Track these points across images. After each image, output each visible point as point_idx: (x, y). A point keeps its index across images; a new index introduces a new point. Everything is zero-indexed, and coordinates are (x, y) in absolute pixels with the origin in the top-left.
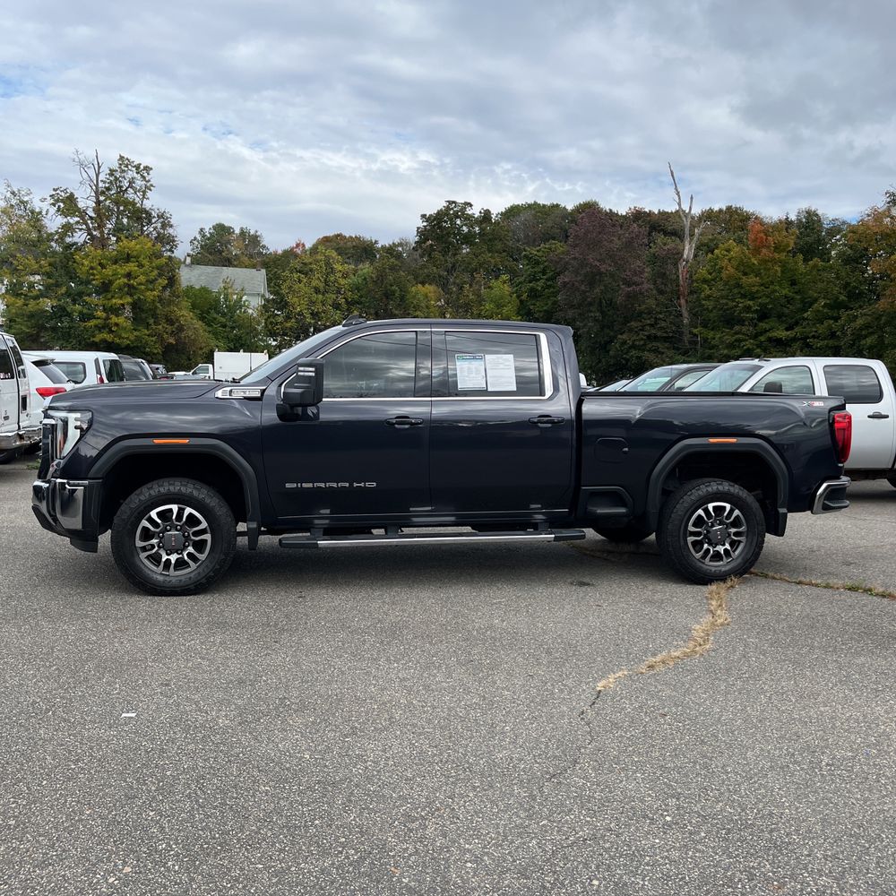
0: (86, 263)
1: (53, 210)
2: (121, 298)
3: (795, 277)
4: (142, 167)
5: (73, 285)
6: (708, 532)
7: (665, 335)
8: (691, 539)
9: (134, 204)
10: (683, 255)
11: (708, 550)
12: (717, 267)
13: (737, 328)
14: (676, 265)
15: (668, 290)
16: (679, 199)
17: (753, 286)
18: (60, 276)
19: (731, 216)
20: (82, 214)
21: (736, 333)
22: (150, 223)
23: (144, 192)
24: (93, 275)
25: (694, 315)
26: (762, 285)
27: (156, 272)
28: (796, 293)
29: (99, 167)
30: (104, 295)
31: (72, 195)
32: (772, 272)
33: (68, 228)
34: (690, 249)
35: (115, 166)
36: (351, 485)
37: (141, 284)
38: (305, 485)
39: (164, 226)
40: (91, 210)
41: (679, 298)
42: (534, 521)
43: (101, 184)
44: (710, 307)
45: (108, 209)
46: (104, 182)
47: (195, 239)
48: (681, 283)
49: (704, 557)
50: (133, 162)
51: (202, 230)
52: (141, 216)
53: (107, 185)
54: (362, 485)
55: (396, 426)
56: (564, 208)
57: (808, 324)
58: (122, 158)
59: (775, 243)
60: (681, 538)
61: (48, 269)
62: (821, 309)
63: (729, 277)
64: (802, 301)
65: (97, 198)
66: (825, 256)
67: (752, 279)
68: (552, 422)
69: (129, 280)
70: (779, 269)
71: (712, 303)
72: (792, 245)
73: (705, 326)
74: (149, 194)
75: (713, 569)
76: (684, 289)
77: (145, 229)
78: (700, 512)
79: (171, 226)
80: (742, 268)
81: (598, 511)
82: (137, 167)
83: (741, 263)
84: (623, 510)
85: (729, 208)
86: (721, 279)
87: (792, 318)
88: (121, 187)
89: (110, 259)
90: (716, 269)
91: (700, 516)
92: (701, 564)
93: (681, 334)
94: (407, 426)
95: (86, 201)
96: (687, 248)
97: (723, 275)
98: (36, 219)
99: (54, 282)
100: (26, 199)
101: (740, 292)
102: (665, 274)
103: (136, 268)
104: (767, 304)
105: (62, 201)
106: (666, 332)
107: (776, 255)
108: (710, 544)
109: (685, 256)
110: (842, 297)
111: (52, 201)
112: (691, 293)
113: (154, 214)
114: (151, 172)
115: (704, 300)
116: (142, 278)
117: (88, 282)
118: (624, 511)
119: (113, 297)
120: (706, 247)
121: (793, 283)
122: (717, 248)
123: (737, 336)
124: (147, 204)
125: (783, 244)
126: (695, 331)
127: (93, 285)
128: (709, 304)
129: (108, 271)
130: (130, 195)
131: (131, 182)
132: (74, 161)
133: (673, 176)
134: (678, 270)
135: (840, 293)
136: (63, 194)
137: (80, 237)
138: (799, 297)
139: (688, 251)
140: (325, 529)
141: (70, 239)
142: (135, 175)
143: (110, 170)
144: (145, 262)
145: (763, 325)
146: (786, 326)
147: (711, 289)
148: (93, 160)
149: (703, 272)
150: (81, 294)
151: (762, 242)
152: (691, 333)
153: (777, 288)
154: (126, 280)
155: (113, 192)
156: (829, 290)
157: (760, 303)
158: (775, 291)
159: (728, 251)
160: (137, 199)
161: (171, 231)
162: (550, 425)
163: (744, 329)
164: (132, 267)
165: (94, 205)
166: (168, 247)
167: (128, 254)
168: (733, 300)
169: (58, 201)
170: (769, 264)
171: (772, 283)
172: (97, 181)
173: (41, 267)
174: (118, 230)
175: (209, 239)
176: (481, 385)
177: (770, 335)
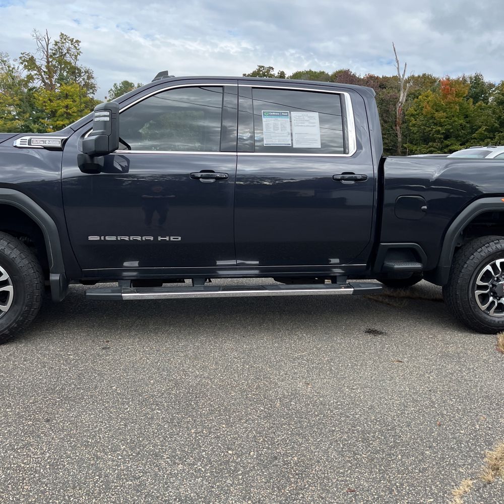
0: (41, 99)
1: (21, 67)
2: (62, 121)
3: (468, 113)
4: (74, 41)
5: (34, 113)
6: (494, 285)
7: (387, 148)
8: (478, 292)
9: (70, 63)
10: (399, 99)
11: (493, 302)
12: (420, 107)
13: (430, 144)
14: (395, 105)
15: (390, 121)
16: (398, 65)
17: (442, 118)
18: (26, 107)
19: (425, 80)
20: (39, 69)
21: (429, 147)
22: (80, 76)
23: (76, 56)
24: (45, 106)
25: (404, 136)
26: (447, 118)
27: (83, 105)
28: (467, 122)
29: (48, 40)
30: (52, 119)
31: (32, 57)
32: (453, 110)
33: (30, 78)
34: (404, 96)
35: (58, 39)
36: (156, 238)
37: (74, 112)
38: (108, 238)
39: (89, 78)
40: (44, 66)
41: (396, 126)
42: (332, 275)
43: (50, 51)
44: (415, 131)
45: (54, 66)
46: (52, 50)
47: (111, 90)
48: (398, 116)
49: (489, 308)
50: (69, 37)
51: (115, 84)
52: (74, 71)
53: (54, 52)
54: (167, 238)
55: (201, 179)
56: (327, 74)
57: (474, 142)
58: (62, 34)
59: (456, 92)
60: (470, 292)
61: (18, 102)
62: (483, 132)
63: (427, 113)
64: (471, 128)
65: (48, 60)
66: (485, 100)
67: (442, 114)
68: (356, 180)
69: (67, 110)
70: (458, 108)
71: (416, 128)
72: (467, 93)
73: (411, 143)
74: (78, 57)
75: (497, 320)
76: (399, 121)
77: (77, 79)
78: (489, 267)
79: (93, 78)
80: (435, 107)
81: (396, 266)
82: (72, 40)
83: (435, 104)
84: (418, 266)
85: (424, 75)
86: (422, 114)
87: (464, 138)
88: (62, 53)
89: (56, 97)
90: (419, 108)
91: (488, 271)
92: (486, 316)
93: (397, 147)
94: (212, 181)
95: (41, 61)
96: (402, 95)
97: (424, 113)
98: (10, 71)
99: (22, 110)
100: (5, 59)
101: (433, 122)
102: (388, 110)
103: (71, 103)
104: (450, 129)
105: (27, 61)
106: (388, 146)
107: (457, 99)
108: (495, 297)
109: (400, 100)
110: (496, 125)
111: (21, 61)
112: (404, 122)
113: (83, 70)
114: (80, 44)
115: (412, 127)
116: (75, 109)
117: (42, 111)
118: (420, 266)
119: (57, 120)
120: (413, 95)
121: (466, 117)
122: (420, 95)
123: (430, 149)
124: (79, 64)
125: (461, 93)
126: (405, 145)
127: (46, 112)
128: (415, 129)
129: (54, 104)
130: (68, 58)
131: (68, 50)
132: (33, 36)
133: (395, 51)
134: (396, 108)
135: (495, 122)
136: (27, 56)
137: (37, 83)
138: (468, 126)
139: (402, 97)
140: (132, 281)
141: (32, 85)
142: (70, 46)
143: (55, 42)
144: (77, 99)
145: (447, 142)
146: (461, 143)
147: (416, 120)
148: (45, 36)
149: (411, 110)
150: (38, 118)
151: (448, 91)
152: (402, 147)
153: (457, 119)
154: (65, 110)
155: (57, 56)
156: (489, 121)
157: (446, 129)
158: (455, 121)
159: (427, 97)
160: (72, 61)
161: (92, 81)
162: (353, 182)
163: (435, 144)
164: (68, 102)
165: (46, 64)
166: (91, 91)
167: (67, 94)
168: (429, 127)
169: (24, 61)
170: (452, 104)
171: (453, 116)
172: (47, 49)
173: (14, 101)
174: (61, 79)
175: (119, 90)
176: (285, 141)
177: (451, 148)
